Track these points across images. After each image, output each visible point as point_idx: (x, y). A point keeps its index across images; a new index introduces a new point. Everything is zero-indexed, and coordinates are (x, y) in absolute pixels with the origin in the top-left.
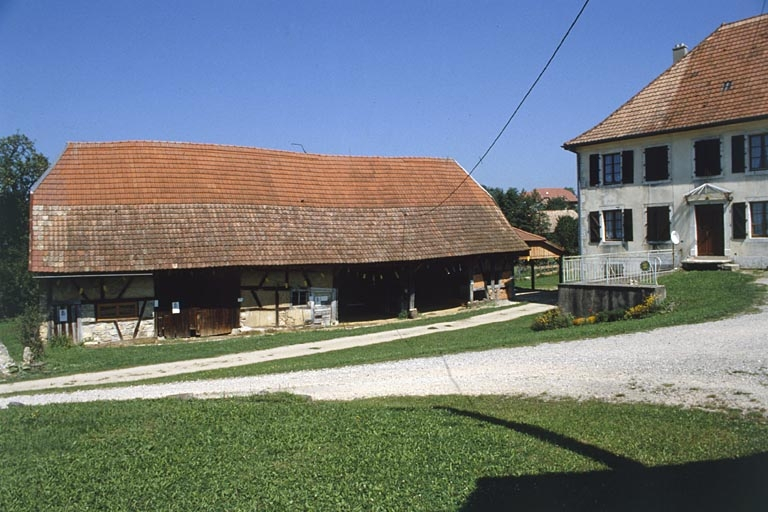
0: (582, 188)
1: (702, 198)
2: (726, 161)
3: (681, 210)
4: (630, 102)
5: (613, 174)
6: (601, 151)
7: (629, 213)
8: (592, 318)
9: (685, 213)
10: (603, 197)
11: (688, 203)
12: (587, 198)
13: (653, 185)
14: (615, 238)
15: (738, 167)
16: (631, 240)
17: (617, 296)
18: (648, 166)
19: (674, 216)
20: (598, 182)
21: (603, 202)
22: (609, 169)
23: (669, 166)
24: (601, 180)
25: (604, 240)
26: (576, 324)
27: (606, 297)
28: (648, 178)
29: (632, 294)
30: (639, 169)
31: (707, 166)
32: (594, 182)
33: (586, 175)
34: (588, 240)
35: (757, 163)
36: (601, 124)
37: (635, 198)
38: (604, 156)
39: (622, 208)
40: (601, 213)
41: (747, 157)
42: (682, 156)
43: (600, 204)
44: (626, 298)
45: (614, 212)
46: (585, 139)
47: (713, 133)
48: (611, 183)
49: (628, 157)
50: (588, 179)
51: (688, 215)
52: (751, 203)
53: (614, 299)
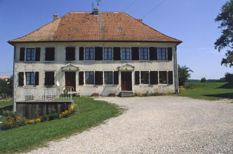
0: (16, 62)
1: (68, 69)
2: (77, 55)
3: (59, 73)
4: (38, 30)
5: (31, 57)
6: (26, 46)
7: (37, 73)
8: (39, 119)
9: (61, 75)
10: (26, 66)
11: (63, 71)
12: (17, 66)
13: (48, 63)
14: (30, 84)
15: (81, 58)
16: (38, 84)
17: (51, 107)
18: (46, 54)
19: (56, 75)
20: (24, 60)
21: (25, 68)
22: (29, 55)
23: (55, 55)
24: (25, 59)
25: (25, 85)
26: (30, 124)
27: (45, 108)
28: (46, 59)
29: (59, 106)
30: (43, 56)
31: (70, 56)
32: (22, 59)
33: (18, 56)
34: (17, 85)
35: (88, 57)
36: (26, 36)
37: (41, 68)
38: (27, 49)
39: (35, 71)
40: (25, 73)
41: (84, 55)
42: (60, 52)
43: (24, 69)
44: (56, 108)
45: (30, 73)
46: (19, 40)
47: (73, 45)
48: (30, 61)
49: (38, 50)
50: (19, 58)
51: (62, 75)
52: (86, 72)
53: (49, 108)
